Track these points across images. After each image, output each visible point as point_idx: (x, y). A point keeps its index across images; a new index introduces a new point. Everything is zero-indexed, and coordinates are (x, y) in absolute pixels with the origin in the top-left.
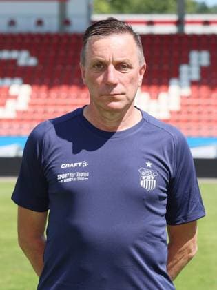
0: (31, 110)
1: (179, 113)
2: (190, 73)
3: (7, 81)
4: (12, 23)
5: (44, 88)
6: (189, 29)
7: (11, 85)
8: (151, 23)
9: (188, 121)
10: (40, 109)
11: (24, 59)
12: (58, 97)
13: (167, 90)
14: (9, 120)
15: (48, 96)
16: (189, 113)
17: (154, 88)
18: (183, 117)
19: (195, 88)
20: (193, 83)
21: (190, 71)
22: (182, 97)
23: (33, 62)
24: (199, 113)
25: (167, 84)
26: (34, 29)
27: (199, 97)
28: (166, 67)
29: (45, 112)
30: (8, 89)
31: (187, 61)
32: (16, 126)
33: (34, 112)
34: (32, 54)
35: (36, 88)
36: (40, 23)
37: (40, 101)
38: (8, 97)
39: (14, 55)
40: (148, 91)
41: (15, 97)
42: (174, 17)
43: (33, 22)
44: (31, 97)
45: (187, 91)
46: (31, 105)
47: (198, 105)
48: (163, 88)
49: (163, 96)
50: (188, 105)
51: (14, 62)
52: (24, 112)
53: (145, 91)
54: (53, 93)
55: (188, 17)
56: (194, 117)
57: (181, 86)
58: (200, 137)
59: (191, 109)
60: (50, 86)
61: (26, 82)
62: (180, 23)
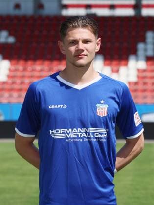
0: (10, 81)
1: (136, 83)
5: (22, 62)
6: (145, 12)
9: (144, 91)
10: (18, 81)
12: (33, 70)
13: (126, 65)
15: (25, 70)
16: (145, 84)
17: (115, 63)
18: (140, 87)
21: (146, 48)
22: (139, 70)
25: (127, 59)
26: (12, 12)
29: (22, 83)
31: (143, 40)
33: (13, 83)
34: (10, 34)
35: (14, 62)
36: (17, 6)
37: (19, 74)
40: (109, 65)
43: (12, 5)
44: (10, 70)
46: (9, 77)
48: (123, 62)
49: (123, 69)
52: (4, 83)
54: (29, 67)
56: (149, 87)
59: (147, 80)
61: (5, 57)
62: (137, 7)
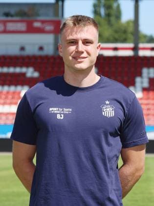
2: (142, 83)
3: (19, 88)
4: (22, 49)
7: (22, 90)
8: (116, 49)
11: (31, 72)
19: (145, 92)
20: (144, 90)
23: (36, 75)
24: (148, 109)
27: (148, 99)
28: (126, 79)
30: (20, 93)
38: (20, 98)
39: (24, 70)
42: (131, 45)
45: (140, 94)
47: (148, 104)
51: (24, 74)
55: (141, 45)
57: (136, 91)
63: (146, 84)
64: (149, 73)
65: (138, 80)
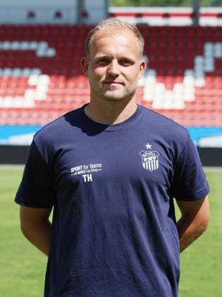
0: (50, 99)
1: (193, 103)
2: (204, 64)
3: (26, 72)
4: (31, 15)
5: (62, 79)
6: (204, 22)
7: (30, 74)
8: (166, 16)
9: (202, 111)
10: (58, 99)
11: (43, 50)
12: (76, 87)
13: (182, 81)
14: (28, 110)
15: (66, 87)
16: (203, 103)
17: (169, 79)
18: (198, 107)
19: (209, 79)
20: (208, 75)
21: (204, 63)
22: (196, 88)
23: (51, 53)
24: (213, 103)
25: (182, 75)
27: (213, 88)
28: (181, 58)
29: (63, 102)
30: (27, 79)
31: (201, 52)
32: (35, 115)
33: (53, 102)
34: (50, 46)
35: (54, 78)
36: (58, 15)
37: (59, 91)
38: (27, 86)
39: (33, 46)
40: (163, 81)
41: (34, 87)
42: (189, 10)
43: (52, 13)
44: (50, 87)
45: (201, 82)
46: (49, 95)
47: (212, 96)
48: (178, 79)
49: (178, 87)
50: (202, 96)
51: (33, 53)
52: (43, 102)
53: (161, 82)
54: (71, 84)
55: (203, 10)
56: (208, 107)
57: (195, 77)
58: (214, 127)
59: (206, 99)
60: (68, 77)
61: (44, 72)
62: (195, 16)
63: (210, 67)
64: (214, 51)
65: (198, 60)
